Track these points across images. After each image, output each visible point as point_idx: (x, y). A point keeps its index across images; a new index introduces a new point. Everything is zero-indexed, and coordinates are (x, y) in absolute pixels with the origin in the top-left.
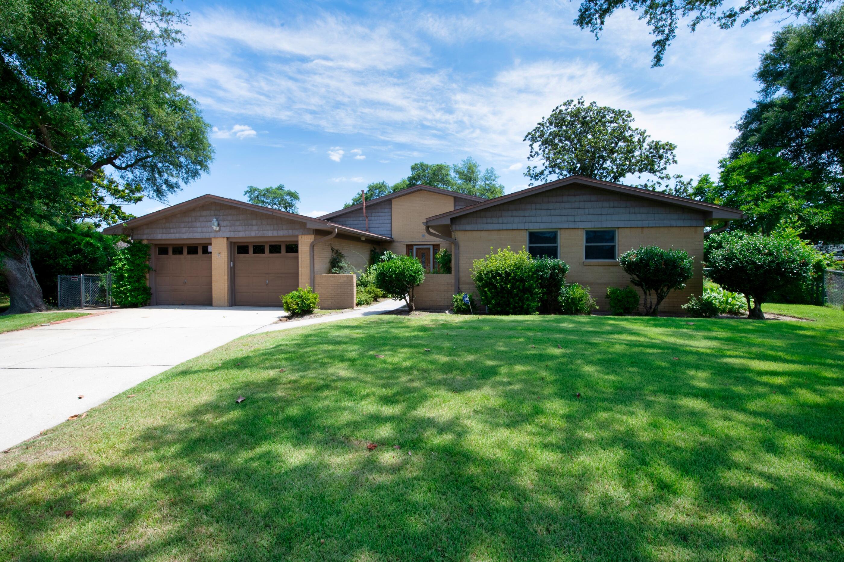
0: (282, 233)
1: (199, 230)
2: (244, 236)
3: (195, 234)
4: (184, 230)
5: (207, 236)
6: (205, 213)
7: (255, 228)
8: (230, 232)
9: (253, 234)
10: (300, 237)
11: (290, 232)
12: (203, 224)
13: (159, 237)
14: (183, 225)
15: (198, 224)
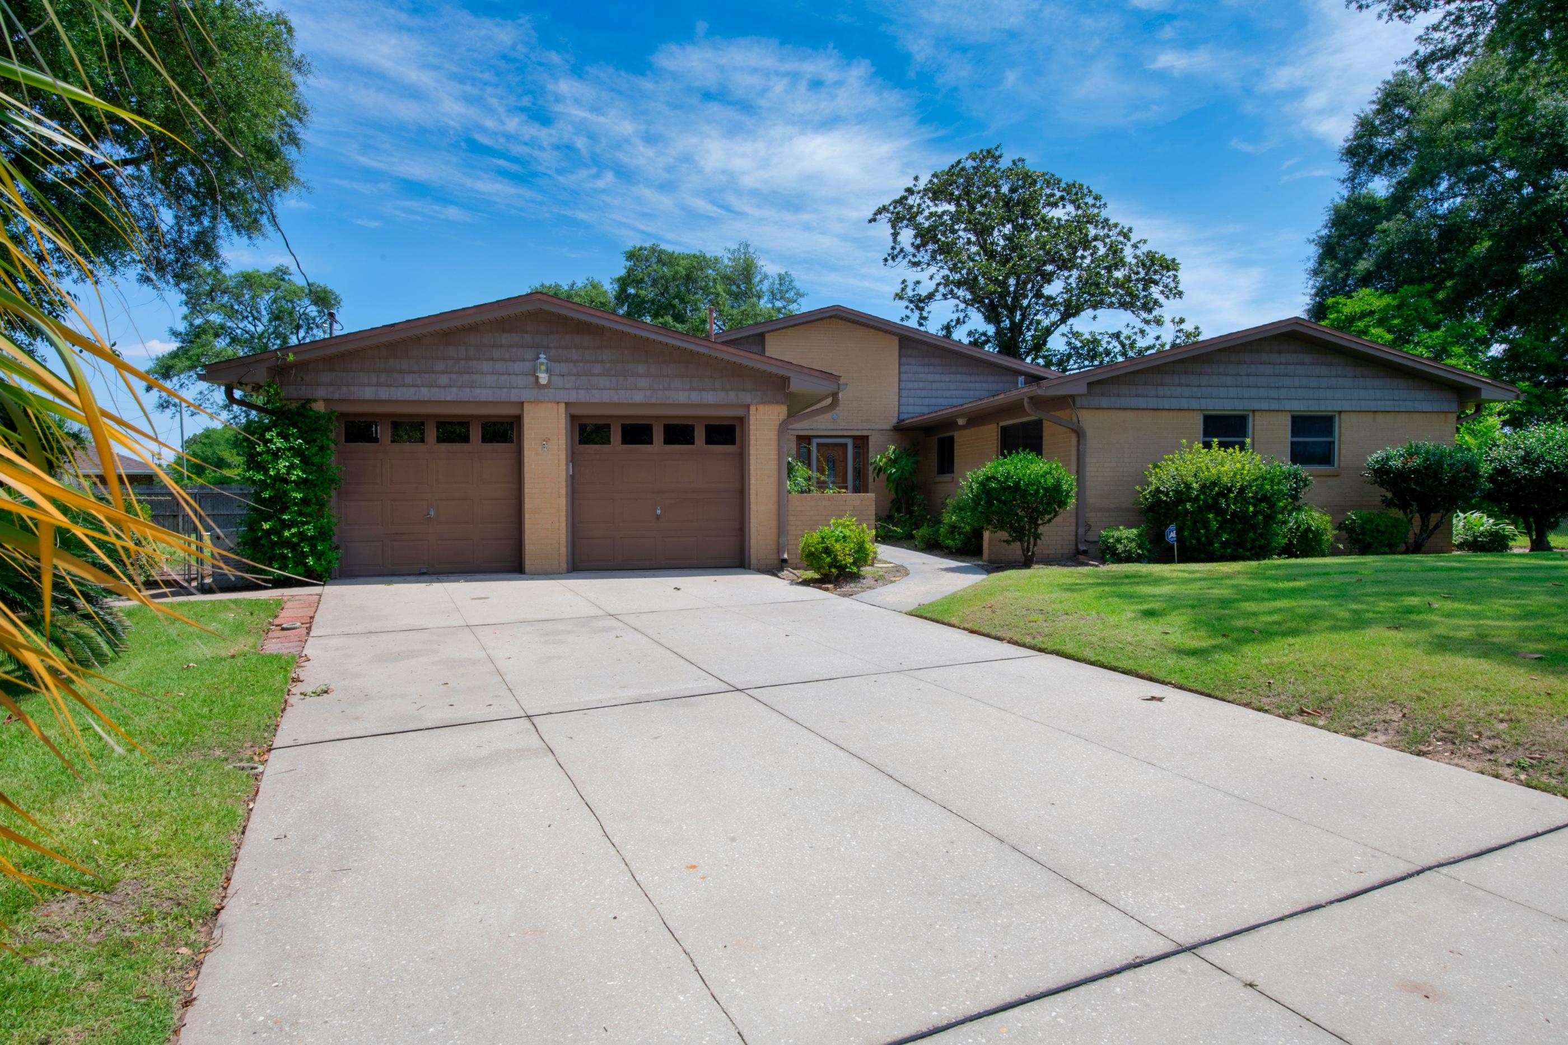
0: (710, 397)
1: (490, 380)
2: (616, 400)
3: (477, 391)
4: (444, 379)
5: (514, 396)
6: (505, 338)
7: (642, 382)
8: (577, 388)
9: (638, 397)
10: (752, 408)
11: (732, 397)
12: (500, 366)
13: (368, 393)
14: (440, 366)
15: (487, 366)
